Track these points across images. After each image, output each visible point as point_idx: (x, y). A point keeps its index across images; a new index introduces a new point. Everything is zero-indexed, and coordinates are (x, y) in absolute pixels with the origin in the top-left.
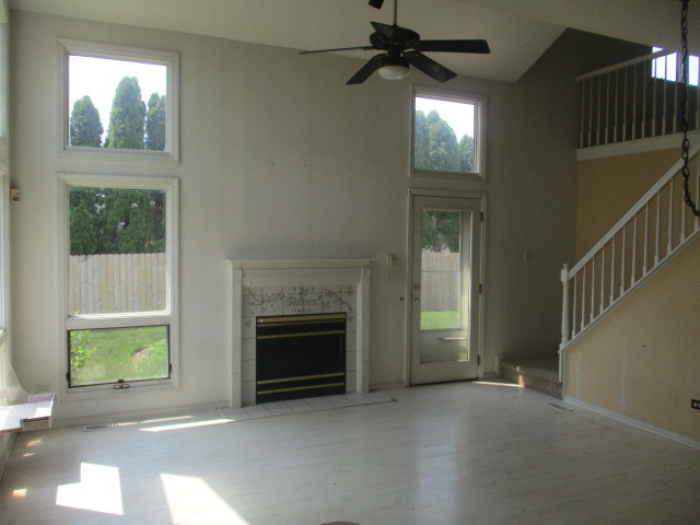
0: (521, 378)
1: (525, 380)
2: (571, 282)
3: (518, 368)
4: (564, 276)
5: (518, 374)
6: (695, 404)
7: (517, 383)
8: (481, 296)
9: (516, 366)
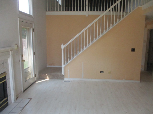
0: (48, 77)
1: (49, 77)
2: (64, 48)
3: (47, 75)
4: (63, 47)
5: (46, 76)
6: (101, 72)
7: (46, 79)
8: (34, 55)
9: (46, 74)
